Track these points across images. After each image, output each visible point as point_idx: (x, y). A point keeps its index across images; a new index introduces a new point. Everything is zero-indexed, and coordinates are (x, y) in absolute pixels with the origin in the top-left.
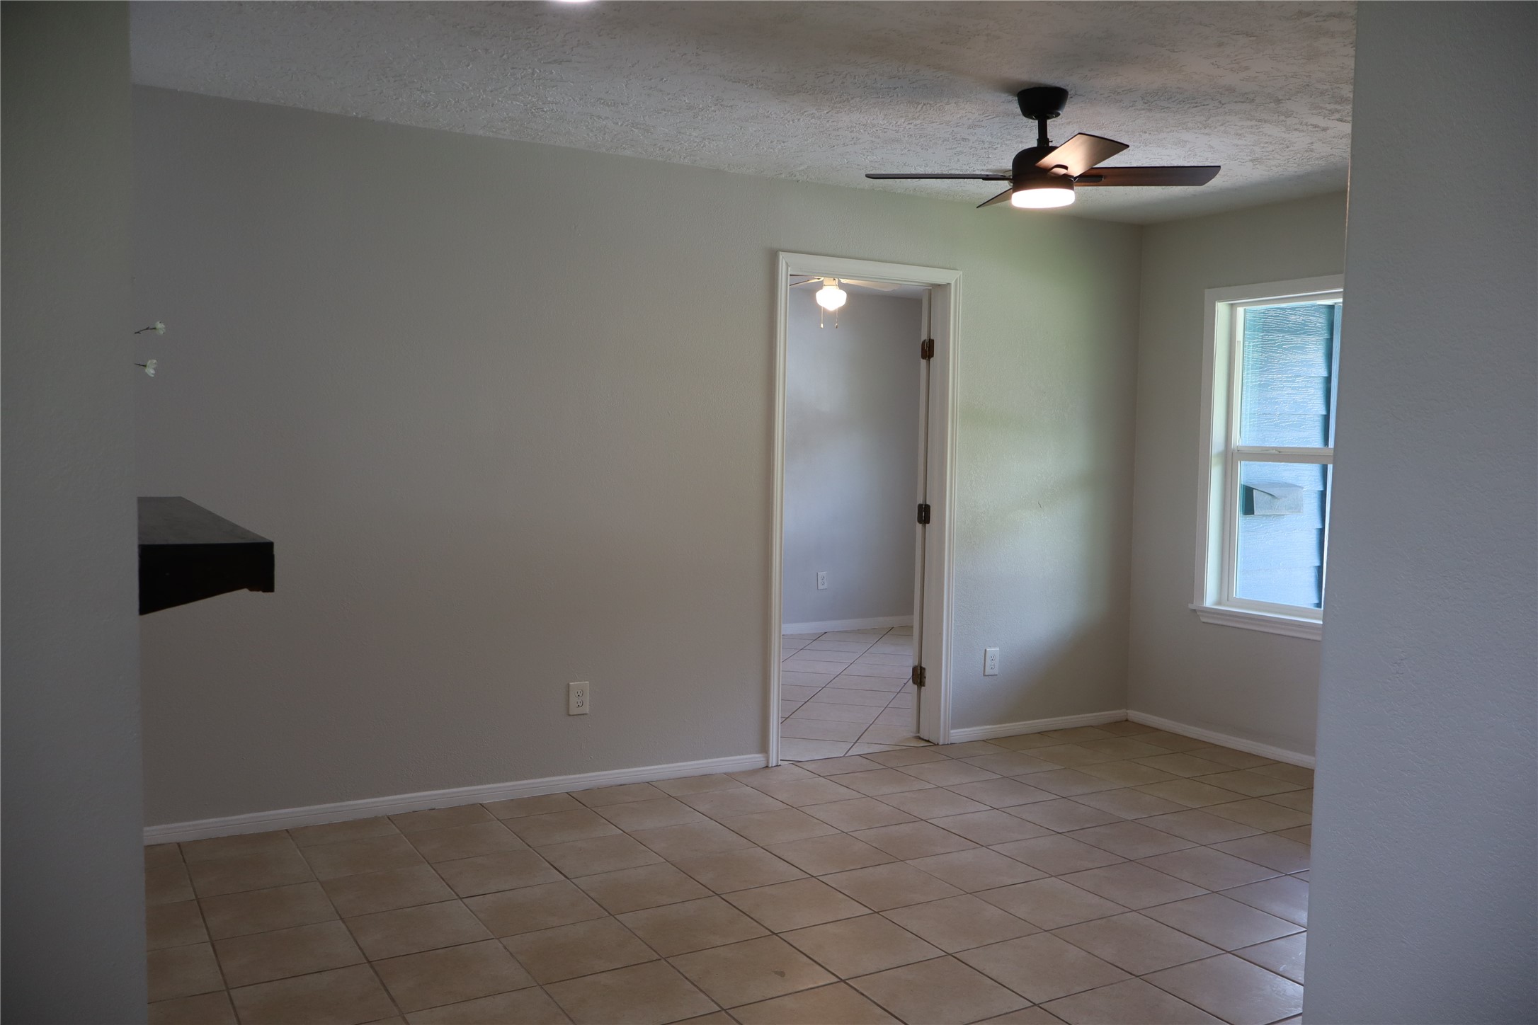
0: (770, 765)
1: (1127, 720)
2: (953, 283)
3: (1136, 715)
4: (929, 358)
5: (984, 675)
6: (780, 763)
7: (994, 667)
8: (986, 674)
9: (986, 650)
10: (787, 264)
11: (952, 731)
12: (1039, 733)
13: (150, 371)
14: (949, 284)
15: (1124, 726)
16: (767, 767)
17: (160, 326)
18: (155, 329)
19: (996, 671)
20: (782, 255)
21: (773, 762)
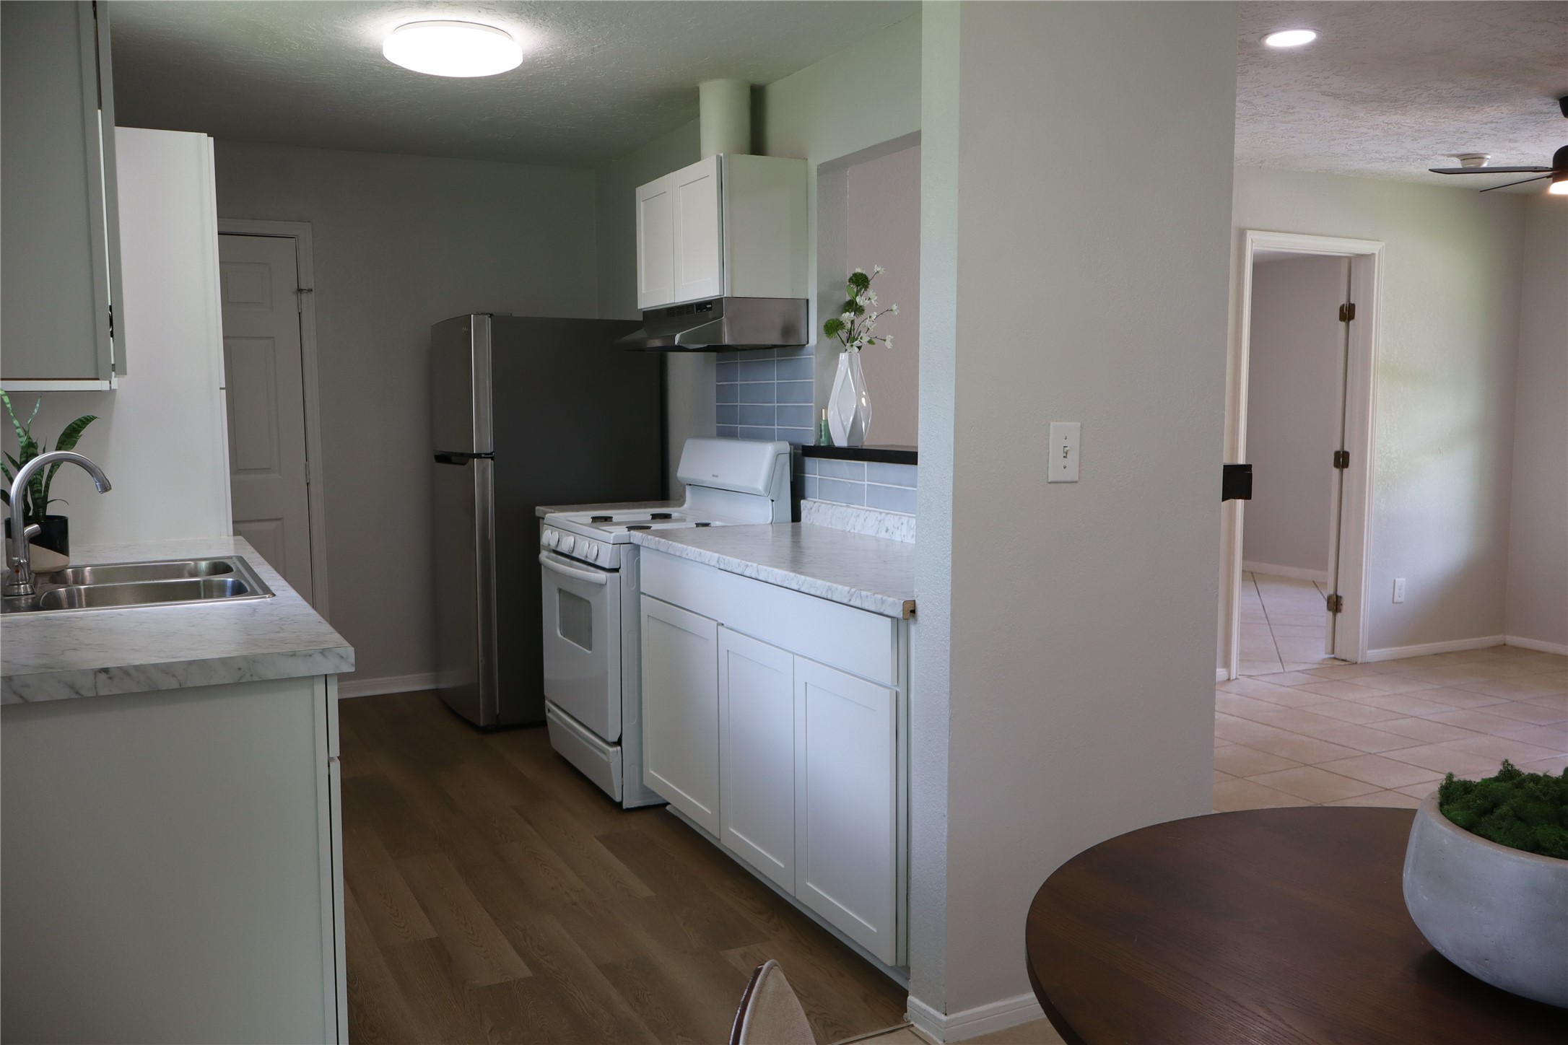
0: (1231, 678)
1: (1505, 645)
2: (1377, 253)
3: (1512, 640)
4: (1349, 320)
5: (1393, 602)
6: (1238, 677)
7: (1401, 595)
8: (1395, 601)
9: (1395, 581)
10: (1252, 240)
11: (1368, 652)
12: (1436, 654)
13: (888, 344)
14: (1374, 254)
15: (1502, 650)
16: (1229, 679)
17: (895, 307)
18: (891, 310)
19: (1402, 599)
20: (1249, 232)
21: (1233, 676)
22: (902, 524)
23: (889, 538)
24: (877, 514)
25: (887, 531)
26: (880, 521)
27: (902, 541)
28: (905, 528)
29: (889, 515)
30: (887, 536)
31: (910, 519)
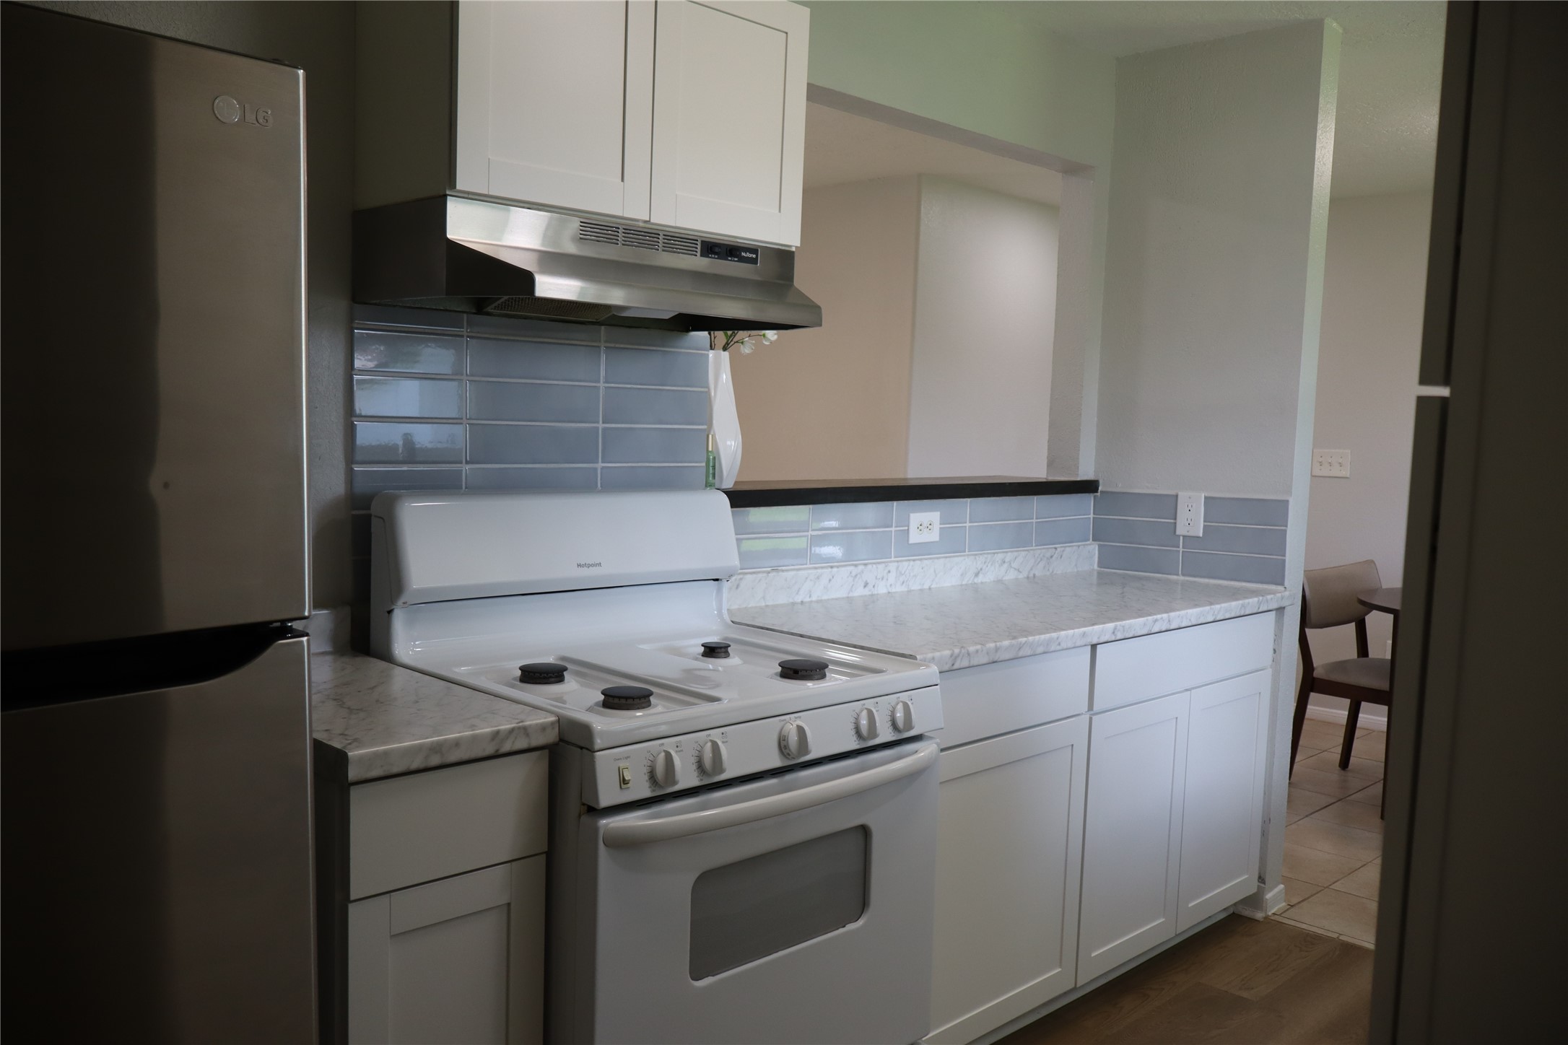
22: (889, 572)
23: (870, 593)
24: (852, 568)
25: (865, 587)
26: (856, 576)
27: (889, 593)
28: (892, 578)
29: (870, 566)
30: (866, 592)
31: (900, 563)
